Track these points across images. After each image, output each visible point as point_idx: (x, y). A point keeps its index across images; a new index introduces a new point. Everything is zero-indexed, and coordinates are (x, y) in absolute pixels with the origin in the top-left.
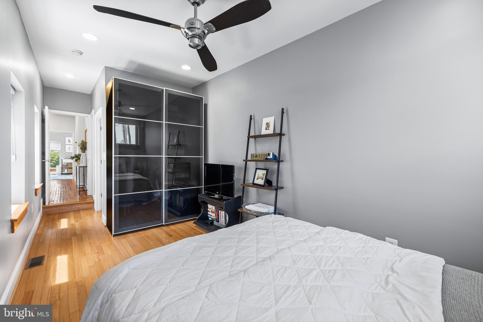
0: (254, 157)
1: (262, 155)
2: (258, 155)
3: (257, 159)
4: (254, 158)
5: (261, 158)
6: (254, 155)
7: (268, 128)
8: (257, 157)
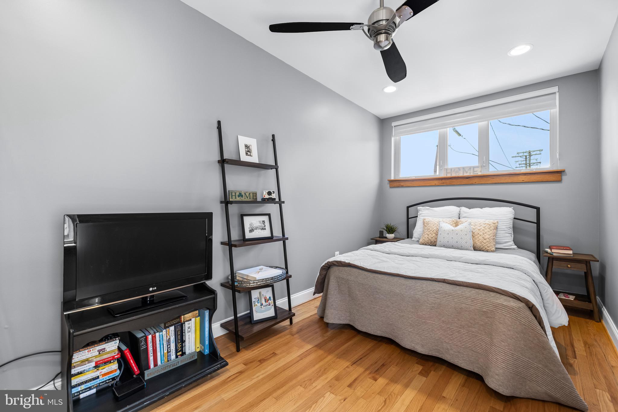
0: (237, 196)
1: (250, 194)
2: (243, 194)
3: (243, 199)
4: (236, 198)
5: (249, 197)
6: (235, 193)
7: (249, 153)
8: (242, 196)
